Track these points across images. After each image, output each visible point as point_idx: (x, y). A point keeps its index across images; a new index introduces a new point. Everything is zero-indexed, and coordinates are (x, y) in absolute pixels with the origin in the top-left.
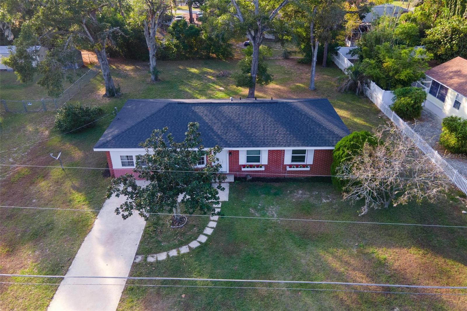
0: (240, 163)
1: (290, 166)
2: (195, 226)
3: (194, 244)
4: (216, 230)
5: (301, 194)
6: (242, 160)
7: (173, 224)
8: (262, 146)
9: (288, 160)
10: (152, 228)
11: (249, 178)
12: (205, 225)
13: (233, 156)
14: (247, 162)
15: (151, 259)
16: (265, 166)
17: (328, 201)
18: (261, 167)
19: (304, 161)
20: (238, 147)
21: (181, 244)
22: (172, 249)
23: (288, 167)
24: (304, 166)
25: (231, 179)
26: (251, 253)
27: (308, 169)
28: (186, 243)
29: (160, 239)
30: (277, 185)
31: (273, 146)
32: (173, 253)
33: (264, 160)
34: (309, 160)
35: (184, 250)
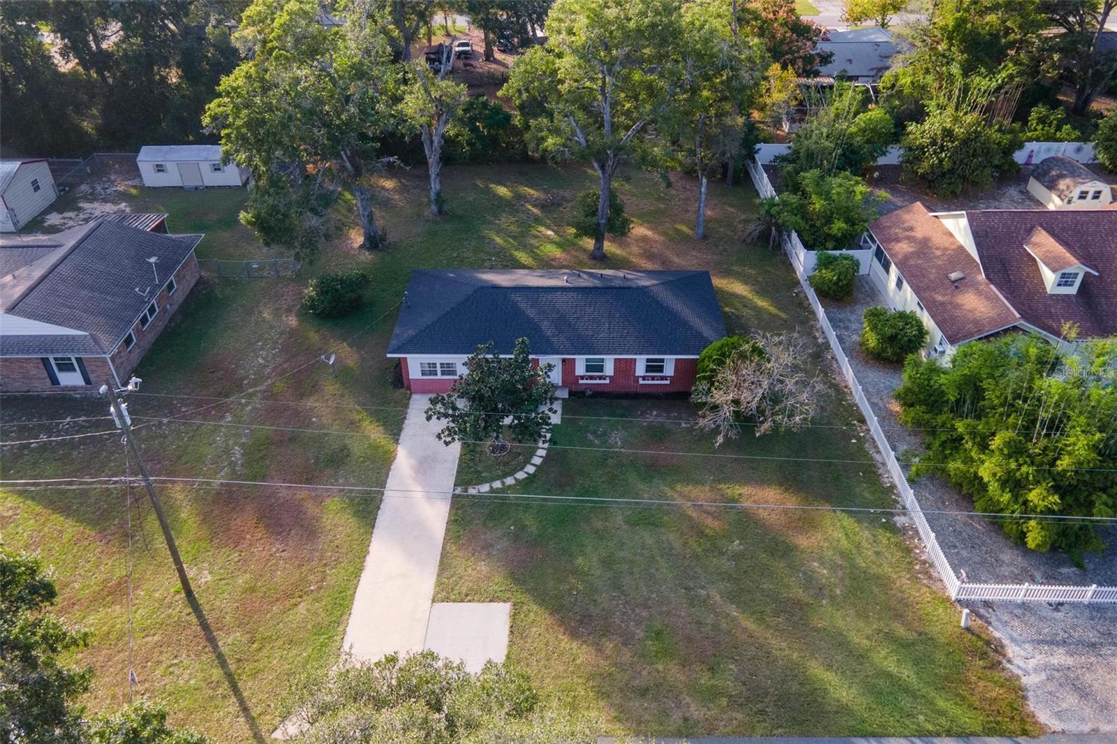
0: (577, 374)
1: (644, 378)
2: (520, 454)
3: (521, 475)
4: (546, 459)
5: (656, 416)
6: (580, 370)
7: (493, 452)
8: (605, 354)
9: (640, 370)
10: (468, 457)
11: (589, 393)
12: (532, 453)
13: (568, 365)
14: (587, 371)
15: (472, 491)
16: (610, 377)
17: (688, 425)
18: (605, 379)
19: (662, 371)
20: (574, 354)
21: (505, 475)
22: (495, 480)
23: (640, 379)
24: (662, 378)
25: (564, 394)
26: (587, 486)
27: (668, 382)
28: (511, 473)
29: (479, 469)
30: (625, 403)
31: (620, 354)
32: (497, 484)
33: (609, 370)
34: (669, 370)
35: (510, 481)
